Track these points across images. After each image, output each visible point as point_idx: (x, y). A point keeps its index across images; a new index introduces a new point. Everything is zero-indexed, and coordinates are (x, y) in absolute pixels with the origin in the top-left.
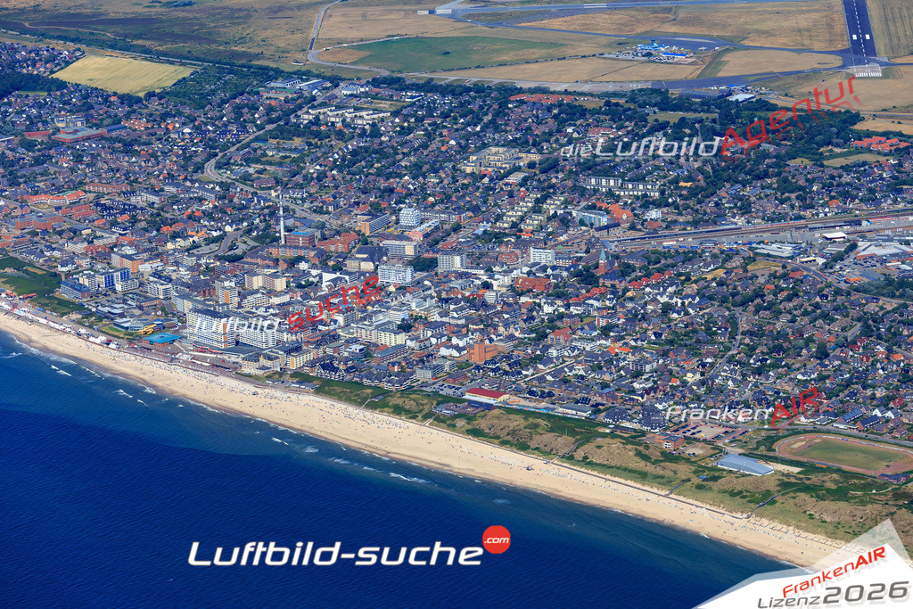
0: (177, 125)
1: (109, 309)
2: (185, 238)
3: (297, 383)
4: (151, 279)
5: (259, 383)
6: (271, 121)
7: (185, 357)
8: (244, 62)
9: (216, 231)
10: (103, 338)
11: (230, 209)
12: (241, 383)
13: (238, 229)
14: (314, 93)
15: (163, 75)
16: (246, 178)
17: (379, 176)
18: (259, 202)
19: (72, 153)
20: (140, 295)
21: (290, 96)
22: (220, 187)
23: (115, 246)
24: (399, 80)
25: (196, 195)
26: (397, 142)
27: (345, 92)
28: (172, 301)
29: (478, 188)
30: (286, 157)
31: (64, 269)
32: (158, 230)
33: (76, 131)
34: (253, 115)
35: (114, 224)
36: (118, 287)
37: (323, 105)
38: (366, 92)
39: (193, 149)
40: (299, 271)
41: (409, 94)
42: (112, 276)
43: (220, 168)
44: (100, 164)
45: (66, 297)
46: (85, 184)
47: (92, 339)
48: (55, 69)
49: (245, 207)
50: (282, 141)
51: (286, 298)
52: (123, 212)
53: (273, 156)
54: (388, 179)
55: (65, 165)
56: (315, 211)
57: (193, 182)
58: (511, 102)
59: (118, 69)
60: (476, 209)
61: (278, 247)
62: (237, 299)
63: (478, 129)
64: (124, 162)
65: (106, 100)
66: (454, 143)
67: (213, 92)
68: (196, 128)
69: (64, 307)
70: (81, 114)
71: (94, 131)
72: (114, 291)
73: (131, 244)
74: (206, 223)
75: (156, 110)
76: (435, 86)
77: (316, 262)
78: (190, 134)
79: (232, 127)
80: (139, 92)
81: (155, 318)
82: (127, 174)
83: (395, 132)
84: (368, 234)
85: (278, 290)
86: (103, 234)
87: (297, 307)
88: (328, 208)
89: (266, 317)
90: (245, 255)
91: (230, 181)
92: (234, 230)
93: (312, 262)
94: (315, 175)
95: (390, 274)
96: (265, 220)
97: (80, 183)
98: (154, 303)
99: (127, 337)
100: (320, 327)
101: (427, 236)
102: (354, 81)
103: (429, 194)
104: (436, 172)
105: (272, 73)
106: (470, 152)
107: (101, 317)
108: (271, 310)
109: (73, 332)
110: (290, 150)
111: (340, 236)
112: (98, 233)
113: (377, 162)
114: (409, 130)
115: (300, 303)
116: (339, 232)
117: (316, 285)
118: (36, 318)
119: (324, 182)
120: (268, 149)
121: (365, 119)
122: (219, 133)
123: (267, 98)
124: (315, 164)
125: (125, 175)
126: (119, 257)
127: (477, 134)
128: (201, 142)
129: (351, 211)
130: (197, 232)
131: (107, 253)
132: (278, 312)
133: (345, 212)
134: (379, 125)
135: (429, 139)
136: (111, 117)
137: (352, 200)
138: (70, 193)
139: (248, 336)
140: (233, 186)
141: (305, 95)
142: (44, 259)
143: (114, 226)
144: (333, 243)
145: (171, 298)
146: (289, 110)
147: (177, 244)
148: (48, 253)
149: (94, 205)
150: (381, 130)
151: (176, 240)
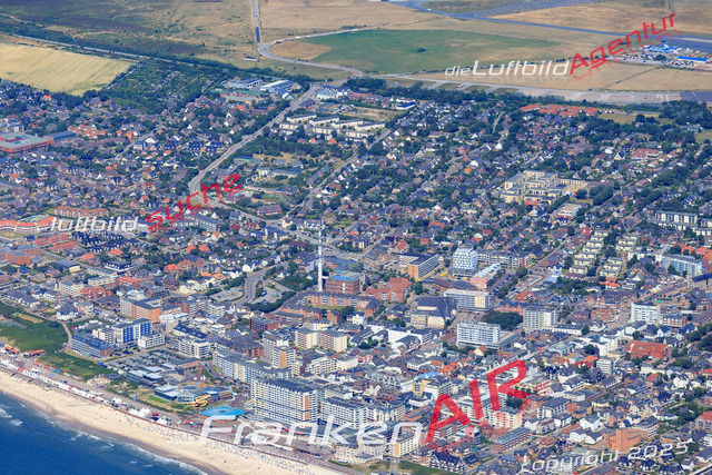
0: (136, 134)
1: (145, 373)
2: (200, 279)
4: (177, 333)
5: (362, 474)
6: (247, 132)
8: (183, 55)
9: (234, 271)
10: (145, 411)
11: (240, 242)
13: (258, 269)
14: (284, 97)
15: (94, 70)
16: (244, 204)
17: (402, 204)
18: (271, 235)
19: (21, 167)
20: (166, 353)
21: (257, 100)
22: (218, 214)
23: (118, 288)
24: (380, 83)
25: (192, 224)
26: (407, 162)
27: (320, 96)
28: (214, 362)
29: (528, 223)
30: (282, 178)
31: (65, 317)
32: (162, 269)
33: (18, 139)
34: (221, 122)
35: (105, 260)
36: (142, 343)
37: (301, 112)
38: (346, 98)
39: (166, 164)
40: (355, 327)
41: (398, 100)
42: (132, 329)
44: (61, 182)
45: (79, 354)
46: (51, 206)
47: (132, 411)
49: (256, 241)
50: (270, 158)
51: (354, 363)
52: (111, 244)
53: (265, 176)
54: (415, 208)
55: (18, 181)
56: (342, 248)
58: (525, 114)
59: (38, 62)
60: (537, 250)
61: (314, 293)
62: (298, 364)
63: (499, 147)
64: (90, 179)
65: (38, 101)
66: (477, 164)
67: (163, 93)
68: (159, 138)
69: (84, 369)
70: (13, 117)
71: (36, 139)
72: (136, 347)
73: (137, 286)
74: (217, 261)
75: (103, 114)
76: (426, 91)
77: (372, 315)
78: (156, 145)
79: (203, 138)
80: (73, 90)
81: (205, 386)
82: (98, 195)
83: (399, 148)
84: (418, 279)
85: (338, 350)
86: (98, 273)
87: (374, 374)
88: (357, 244)
89: (341, 387)
90: (279, 304)
91: (226, 207)
92: (254, 270)
93: (366, 316)
94: (326, 201)
95: (472, 333)
96: (287, 259)
97: (45, 205)
98: (193, 364)
99: (175, 410)
100: (411, 402)
101: (490, 283)
102: (327, 83)
103: (473, 229)
104: (469, 201)
105: (225, 70)
106: (501, 177)
107: (136, 383)
108: (342, 378)
109: (105, 401)
110: (283, 168)
111: (385, 281)
112: (91, 271)
113: (394, 186)
114: (415, 146)
115: (373, 368)
116: (383, 276)
117: (383, 346)
118: (53, 382)
119: (340, 211)
120: (257, 166)
121: (358, 131)
122: (191, 145)
123: (230, 102)
124: (319, 187)
125: (96, 196)
126: (131, 304)
127: (500, 153)
128: (172, 155)
129: (386, 249)
130: (210, 272)
131: (110, 298)
132: (353, 381)
133: (379, 250)
134: (377, 139)
135: (445, 159)
136: (51, 121)
137: (382, 235)
138: (37, 218)
139: (332, 413)
140: (232, 213)
141: (275, 99)
142: (35, 304)
143: (106, 262)
144: (385, 291)
145: (211, 359)
146: (263, 117)
147: (193, 287)
148: (37, 297)
149: (73, 234)
150: (382, 146)
151: (189, 282)
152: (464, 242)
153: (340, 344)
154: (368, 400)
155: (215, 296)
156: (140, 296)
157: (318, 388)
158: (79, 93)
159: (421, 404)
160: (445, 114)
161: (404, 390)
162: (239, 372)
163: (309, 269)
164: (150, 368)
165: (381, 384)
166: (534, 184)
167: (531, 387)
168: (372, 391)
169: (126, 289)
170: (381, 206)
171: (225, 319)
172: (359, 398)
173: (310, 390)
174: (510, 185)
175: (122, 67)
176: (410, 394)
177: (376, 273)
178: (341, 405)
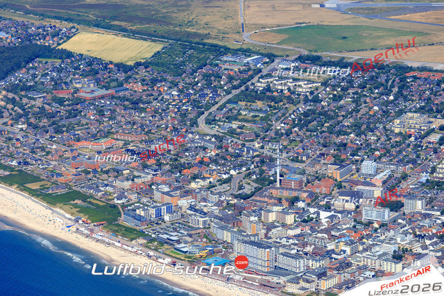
0: (166, 89)
1: (168, 236)
2: (204, 179)
4: (189, 212)
6: (235, 88)
7: (237, 277)
8: (196, 40)
9: (225, 174)
10: (168, 260)
11: (229, 156)
13: (240, 173)
14: (258, 66)
15: (141, 49)
16: (232, 132)
17: (330, 133)
18: (248, 152)
19: (95, 108)
20: (182, 224)
21: (242, 68)
22: (216, 139)
23: (153, 184)
24: (318, 58)
25: (199, 145)
26: (334, 107)
27: (281, 66)
28: (211, 230)
29: (409, 145)
30: (256, 116)
31: (119, 202)
32: (180, 172)
33: (93, 91)
34: (219, 82)
35: (145, 166)
36: (167, 218)
37: (269, 75)
38: (297, 67)
39: (184, 108)
40: (299, 209)
42: (161, 209)
43: (210, 124)
44: (119, 118)
45: (128, 224)
46: (112, 133)
47: (160, 260)
48: (60, 42)
49: (239, 156)
50: (249, 104)
51: (298, 231)
53: (245, 115)
54: (338, 136)
55: (92, 118)
56: (292, 160)
57: (194, 133)
58: (408, 77)
59: (106, 44)
60: (414, 162)
61: (274, 188)
62: (264, 231)
63: (392, 98)
64: (137, 116)
65: (106, 68)
66: (377, 109)
67: (183, 63)
68: (181, 91)
69: (131, 234)
70: (90, 78)
71: (104, 92)
72: (163, 220)
73: (164, 183)
74: (214, 167)
75: (146, 76)
76: (347, 63)
77: (310, 202)
78: (178, 96)
79: (207, 91)
80: (128, 61)
81: (205, 245)
82: (142, 126)
83: (330, 98)
84: (339, 179)
85: (288, 224)
86: (141, 174)
87: (310, 238)
88: (302, 157)
89: (290, 246)
90: (253, 194)
91: (221, 134)
92: (238, 174)
93: (307, 202)
94: (283, 131)
95: (373, 214)
96: (258, 166)
97: (109, 132)
98: (198, 231)
99: (187, 259)
100: (333, 256)
101: (384, 183)
102: (285, 58)
103: (374, 149)
104: (372, 131)
105: (222, 50)
106: (392, 116)
107: (162, 242)
108: (291, 240)
109: (143, 254)
110: (257, 110)
111: (319, 180)
112: (136, 173)
113: (325, 122)
114: (339, 97)
115: (310, 235)
116: (317, 177)
117: (317, 221)
118: (111, 242)
119: (292, 137)
120: (240, 109)
121: (304, 88)
122: (200, 96)
123: (225, 69)
124: (279, 122)
125: (141, 127)
126: (160, 194)
127: (392, 102)
128: (188, 102)
129: (320, 161)
130: (210, 174)
131: (148, 190)
132: (297, 242)
133: (316, 161)
134: (316, 93)
135: (358, 105)
136: (114, 80)
137: (317, 152)
138: (103, 140)
139: (283, 262)
140: (224, 138)
141: (253, 67)
142: (101, 193)
143: (146, 167)
144: (318, 187)
145: (209, 228)
146: (245, 79)
147: (199, 184)
148: (103, 189)
149: (126, 150)
150: (319, 97)
151: (197, 180)
152: (368, 157)
153: (290, 219)
154: (306, 254)
155: (213, 189)
156: (166, 189)
157: (275, 247)
158: (131, 63)
159: (339, 257)
160: (359, 77)
161: (329, 248)
162: (227, 236)
163: (271, 173)
164: (172, 234)
165: (314, 244)
166: (413, 121)
167: (408, 247)
168: (309, 249)
169: (158, 184)
170: (317, 134)
171: (219, 204)
172: (301, 253)
173: (270, 248)
174: (398, 121)
175: (158, 47)
176: (333, 251)
177: (313, 176)
178: (289, 257)
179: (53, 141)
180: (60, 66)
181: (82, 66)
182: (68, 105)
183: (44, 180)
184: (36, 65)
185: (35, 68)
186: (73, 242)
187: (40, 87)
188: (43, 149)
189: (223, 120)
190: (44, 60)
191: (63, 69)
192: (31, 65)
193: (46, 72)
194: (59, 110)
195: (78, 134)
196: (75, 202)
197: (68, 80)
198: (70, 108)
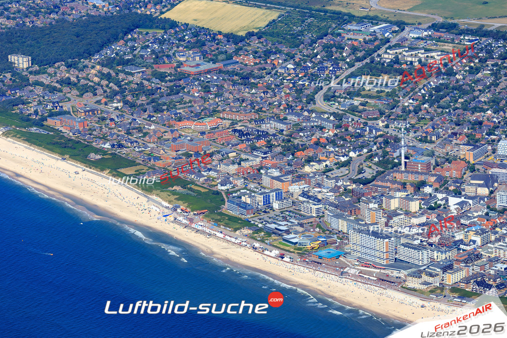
0: (280, 61)
1: (276, 226)
2: (319, 162)
3: (459, 297)
4: (301, 199)
5: (424, 296)
6: (359, 60)
7: (352, 271)
8: (317, 7)
9: (343, 156)
10: (276, 252)
11: (349, 136)
12: (408, 296)
13: (360, 155)
14: (386, 35)
15: (254, 17)
16: (353, 110)
17: (465, 110)
18: (371, 131)
19: (199, 84)
20: (293, 212)
21: (367, 38)
22: (334, 117)
23: (262, 168)
24: (455, 26)
25: (316, 124)
26: (470, 80)
27: (412, 35)
30: (381, 92)
31: (224, 188)
32: (293, 155)
33: (198, 65)
34: (341, 53)
35: (254, 148)
36: (276, 205)
37: (397, 46)
38: (430, 36)
39: (301, 83)
40: (426, 195)
41: (466, 38)
42: (269, 196)
43: (329, 100)
44: (226, 95)
45: (231, 213)
46: (219, 112)
47: (266, 252)
48: (164, 10)
49: (360, 136)
51: (423, 219)
52: (258, 138)
53: (369, 90)
54: (473, 113)
55: (196, 95)
56: (420, 140)
57: (310, 111)
59: (216, 12)
61: (398, 171)
62: (384, 220)
64: (246, 93)
65: (214, 39)
67: (301, 33)
68: (297, 64)
69: (234, 223)
70: (196, 50)
71: (211, 66)
72: (272, 208)
73: (274, 166)
74: (332, 149)
75: (258, 48)
76: (487, 31)
77: (438, 187)
78: (294, 69)
79: (328, 64)
80: (239, 31)
82: (252, 104)
83: (466, 71)
84: (472, 162)
85: (413, 211)
86: (248, 157)
88: (431, 137)
89: (413, 236)
90: (374, 179)
91: (340, 112)
92: (358, 156)
93: (435, 187)
94: (411, 108)
96: (381, 148)
97: (214, 111)
98: (310, 220)
99: (296, 251)
100: (462, 246)
102: (416, 26)
105: (346, 17)
107: (270, 232)
108: (414, 230)
109: (248, 245)
111: (449, 163)
112: (243, 156)
113: (459, 97)
114: (477, 69)
115: (437, 223)
116: (447, 160)
117: (445, 208)
118: (213, 232)
119: (420, 114)
121: (437, 59)
122: (318, 69)
123: (348, 39)
124: (407, 98)
125: (250, 104)
126: (269, 179)
128: (305, 76)
129: (451, 141)
130: (327, 157)
131: (256, 175)
132: (421, 232)
133: (447, 142)
134: (450, 65)
135: (497, 78)
136: (222, 53)
137: (449, 131)
138: (208, 120)
139: (405, 254)
140: (344, 116)
141: (380, 37)
142: (203, 178)
143: (254, 150)
144: (448, 170)
145: (323, 216)
146: (371, 50)
147: (314, 167)
148: (205, 174)
149: (232, 131)
150: (453, 70)
151: (311, 163)
153: (414, 206)
154: (431, 245)
155: (329, 174)
156: (276, 173)
157: (396, 237)
158: (242, 33)
159: (468, 248)
160: (499, 47)
161: (457, 239)
162: (342, 225)
163: (396, 155)
164: (280, 223)
168: (435, 239)
169: (267, 168)
170: (450, 111)
171: (335, 189)
172: (425, 243)
173: (390, 238)
175: (274, 15)
176: (461, 241)
177: (443, 157)
178: (411, 248)
179: (152, 121)
180: (163, 37)
181: (187, 37)
182: (170, 81)
183: (140, 164)
184: (136, 36)
185: (134, 40)
186: (170, 233)
187: (139, 60)
188: (140, 130)
189: (344, 95)
190: (144, 31)
191: (165, 40)
192: (130, 36)
193: (147, 44)
194: (159, 86)
195: (180, 113)
196: (174, 188)
197: (171, 53)
198: (172, 84)
